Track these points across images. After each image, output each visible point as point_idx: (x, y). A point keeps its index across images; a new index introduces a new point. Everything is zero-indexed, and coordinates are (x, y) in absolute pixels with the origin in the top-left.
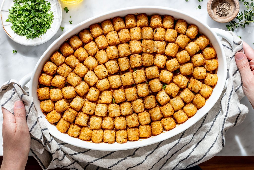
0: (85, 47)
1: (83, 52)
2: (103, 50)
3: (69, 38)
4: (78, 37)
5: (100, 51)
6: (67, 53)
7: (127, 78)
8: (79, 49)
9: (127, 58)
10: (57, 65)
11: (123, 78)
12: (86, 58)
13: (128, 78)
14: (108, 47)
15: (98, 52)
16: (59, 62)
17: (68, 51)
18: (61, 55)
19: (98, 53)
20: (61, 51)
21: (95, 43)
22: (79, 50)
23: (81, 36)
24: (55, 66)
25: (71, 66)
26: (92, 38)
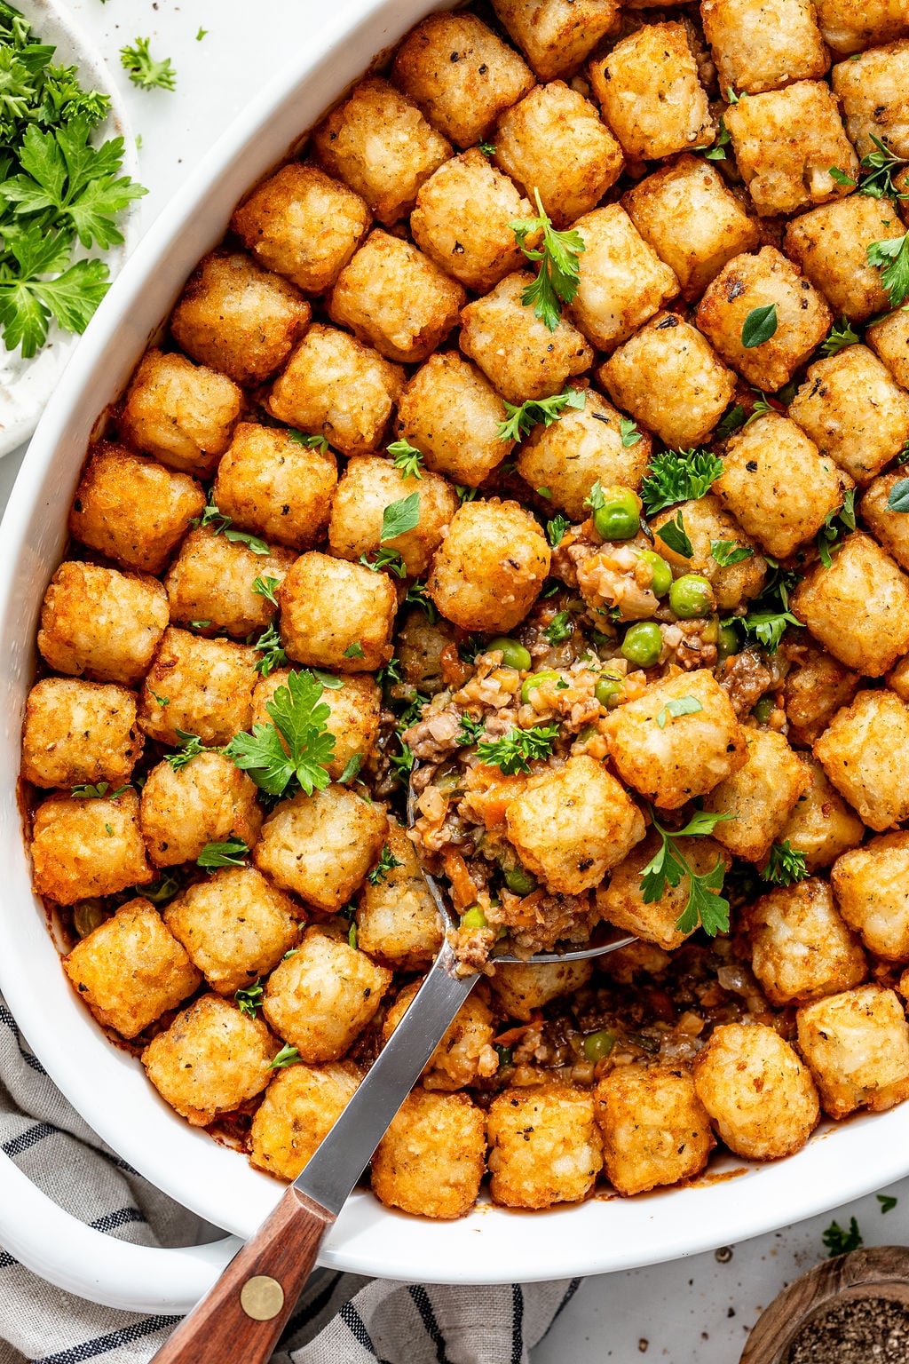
0: (276, 406)
1: (278, 457)
2: (438, 360)
3: (109, 406)
4: (179, 360)
5: (418, 380)
6: (156, 540)
7: (788, 472)
8: (237, 446)
9: (671, 323)
10: (122, 678)
11: (751, 491)
12: (335, 491)
13: (796, 469)
14: (464, 313)
15: (406, 399)
16: (132, 643)
17: (163, 516)
18: (114, 573)
19: (413, 405)
20: (99, 545)
21: (345, 328)
22: (237, 458)
23: (202, 339)
24: (114, 697)
25: (240, 620)
26: (302, 310)
